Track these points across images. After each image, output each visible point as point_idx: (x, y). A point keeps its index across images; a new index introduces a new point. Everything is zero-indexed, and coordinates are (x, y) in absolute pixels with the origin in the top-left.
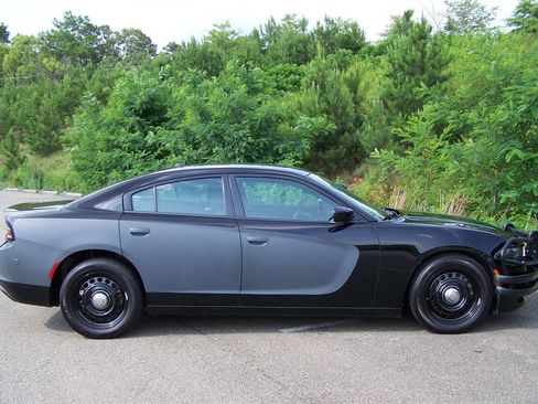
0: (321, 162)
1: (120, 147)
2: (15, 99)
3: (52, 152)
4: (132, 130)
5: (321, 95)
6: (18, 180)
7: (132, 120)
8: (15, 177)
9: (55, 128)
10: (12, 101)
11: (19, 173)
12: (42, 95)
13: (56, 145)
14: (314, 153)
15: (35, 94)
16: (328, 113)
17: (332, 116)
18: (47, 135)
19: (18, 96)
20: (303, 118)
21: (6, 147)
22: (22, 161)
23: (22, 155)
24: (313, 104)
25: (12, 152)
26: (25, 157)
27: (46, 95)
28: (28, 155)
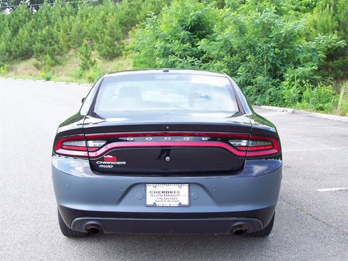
0: (330, 70)
1: (174, 54)
2: (87, 16)
3: (115, 57)
4: (183, 42)
5: (334, 15)
6: (90, 78)
7: (183, 33)
8: (88, 75)
9: (118, 39)
10: (84, 18)
11: (91, 73)
12: (107, 14)
13: (118, 52)
14: (326, 63)
15: (102, 13)
16: (338, 30)
17: (342, 32)
18: (112, 45)
19: (89, 15)
20: (321, 37)
21: (81, 53)
22: (93, 64)
23: (93, 59)
24: (327, 22)
25: (86, 56)
26: (95, 61)
27: (110, 14)
28: (97, 59)
